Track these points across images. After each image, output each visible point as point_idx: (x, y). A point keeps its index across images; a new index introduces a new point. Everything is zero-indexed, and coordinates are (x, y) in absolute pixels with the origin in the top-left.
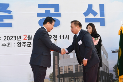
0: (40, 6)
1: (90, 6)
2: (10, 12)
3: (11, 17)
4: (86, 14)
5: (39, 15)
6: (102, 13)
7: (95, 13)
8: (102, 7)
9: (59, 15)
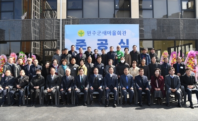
0: (99, 40)
1: (122, 40)
2: (85, 43)
3: (86, 45)
4: (120, 44)
5: (98, 44)
6: (128, 43)
7: (124, 43)
8: (127, 40)
9: (107, 44)
